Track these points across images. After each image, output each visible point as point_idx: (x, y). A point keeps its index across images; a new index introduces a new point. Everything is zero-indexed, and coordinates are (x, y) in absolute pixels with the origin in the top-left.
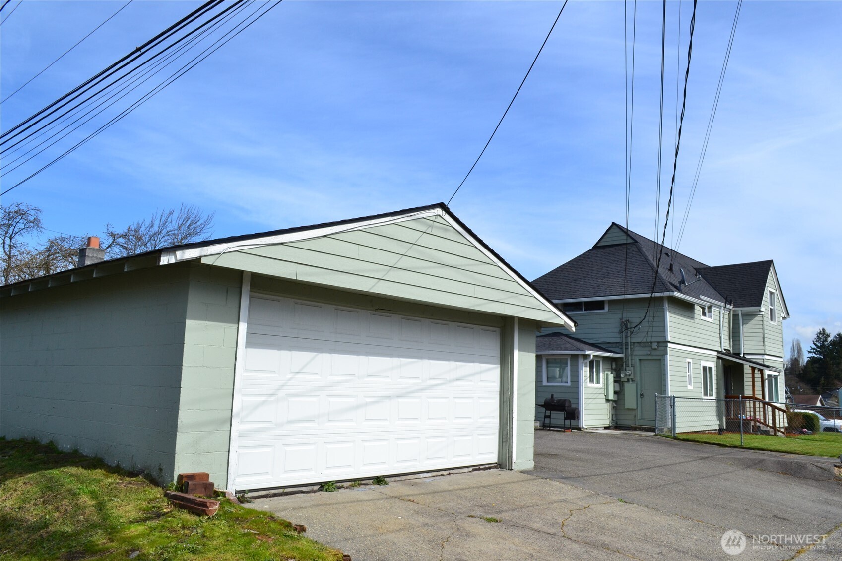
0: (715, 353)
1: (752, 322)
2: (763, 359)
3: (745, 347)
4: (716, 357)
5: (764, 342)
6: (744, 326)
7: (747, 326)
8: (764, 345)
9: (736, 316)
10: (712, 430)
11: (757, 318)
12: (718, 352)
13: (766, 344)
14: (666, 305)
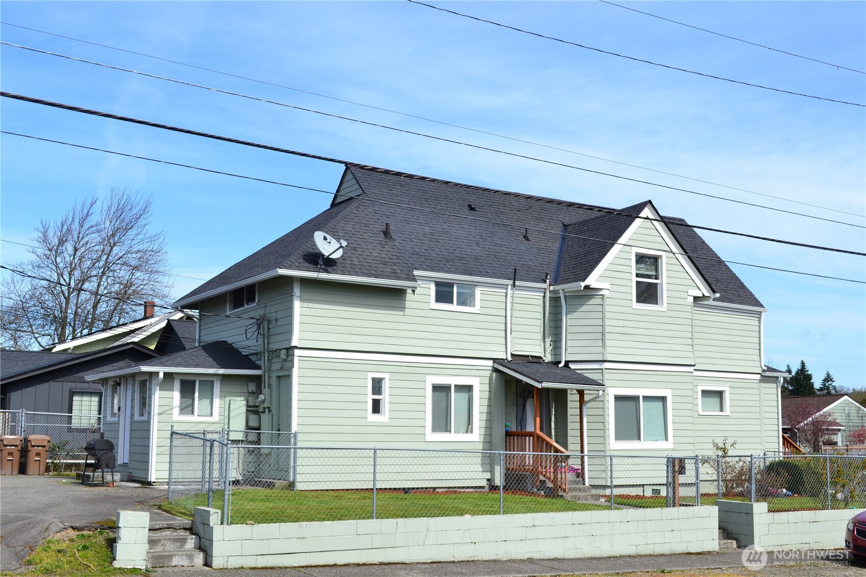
0: (490, 363)
1: (584, 308)
2: (602, 369)
3: (570, 350)
4: (491, 368)
5: (603, 340)
6: (569, 316)
7: (575, 315)
8: (604, 346)
9: (555, 300)
10: (468, 487)
11: (592, 301)
12: (494, 360)
13: (608, 343)
14: (297, 291)
